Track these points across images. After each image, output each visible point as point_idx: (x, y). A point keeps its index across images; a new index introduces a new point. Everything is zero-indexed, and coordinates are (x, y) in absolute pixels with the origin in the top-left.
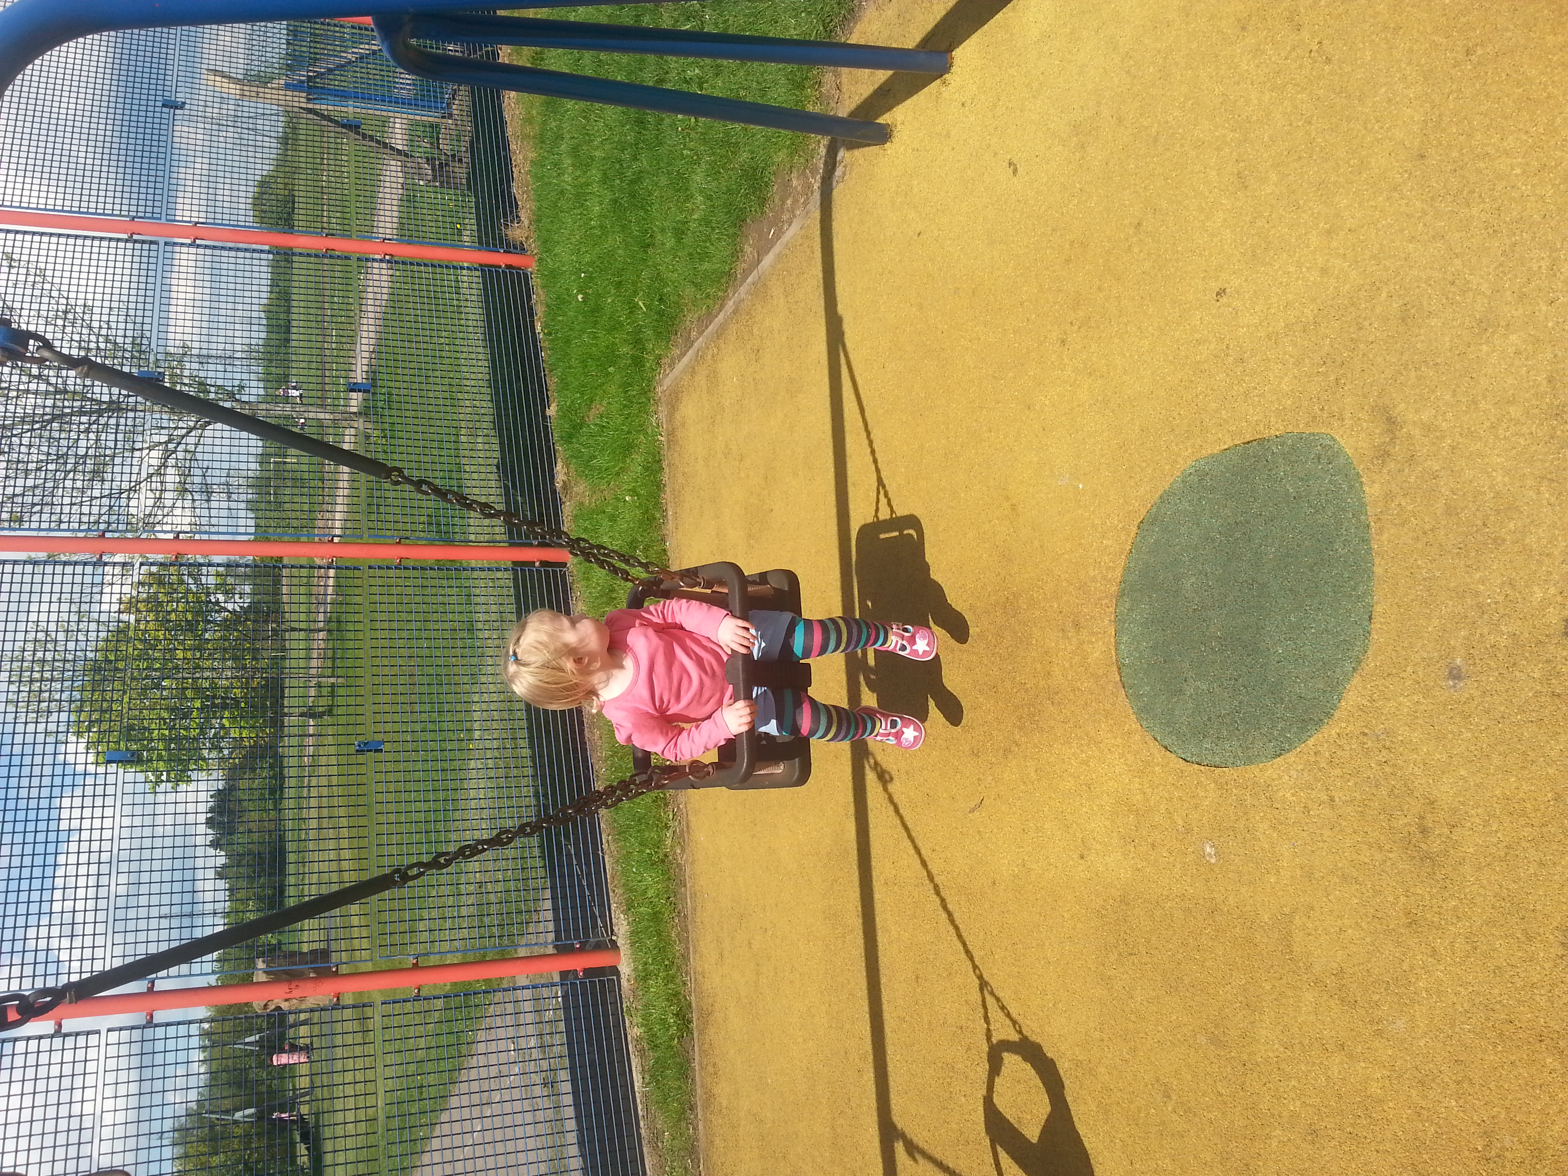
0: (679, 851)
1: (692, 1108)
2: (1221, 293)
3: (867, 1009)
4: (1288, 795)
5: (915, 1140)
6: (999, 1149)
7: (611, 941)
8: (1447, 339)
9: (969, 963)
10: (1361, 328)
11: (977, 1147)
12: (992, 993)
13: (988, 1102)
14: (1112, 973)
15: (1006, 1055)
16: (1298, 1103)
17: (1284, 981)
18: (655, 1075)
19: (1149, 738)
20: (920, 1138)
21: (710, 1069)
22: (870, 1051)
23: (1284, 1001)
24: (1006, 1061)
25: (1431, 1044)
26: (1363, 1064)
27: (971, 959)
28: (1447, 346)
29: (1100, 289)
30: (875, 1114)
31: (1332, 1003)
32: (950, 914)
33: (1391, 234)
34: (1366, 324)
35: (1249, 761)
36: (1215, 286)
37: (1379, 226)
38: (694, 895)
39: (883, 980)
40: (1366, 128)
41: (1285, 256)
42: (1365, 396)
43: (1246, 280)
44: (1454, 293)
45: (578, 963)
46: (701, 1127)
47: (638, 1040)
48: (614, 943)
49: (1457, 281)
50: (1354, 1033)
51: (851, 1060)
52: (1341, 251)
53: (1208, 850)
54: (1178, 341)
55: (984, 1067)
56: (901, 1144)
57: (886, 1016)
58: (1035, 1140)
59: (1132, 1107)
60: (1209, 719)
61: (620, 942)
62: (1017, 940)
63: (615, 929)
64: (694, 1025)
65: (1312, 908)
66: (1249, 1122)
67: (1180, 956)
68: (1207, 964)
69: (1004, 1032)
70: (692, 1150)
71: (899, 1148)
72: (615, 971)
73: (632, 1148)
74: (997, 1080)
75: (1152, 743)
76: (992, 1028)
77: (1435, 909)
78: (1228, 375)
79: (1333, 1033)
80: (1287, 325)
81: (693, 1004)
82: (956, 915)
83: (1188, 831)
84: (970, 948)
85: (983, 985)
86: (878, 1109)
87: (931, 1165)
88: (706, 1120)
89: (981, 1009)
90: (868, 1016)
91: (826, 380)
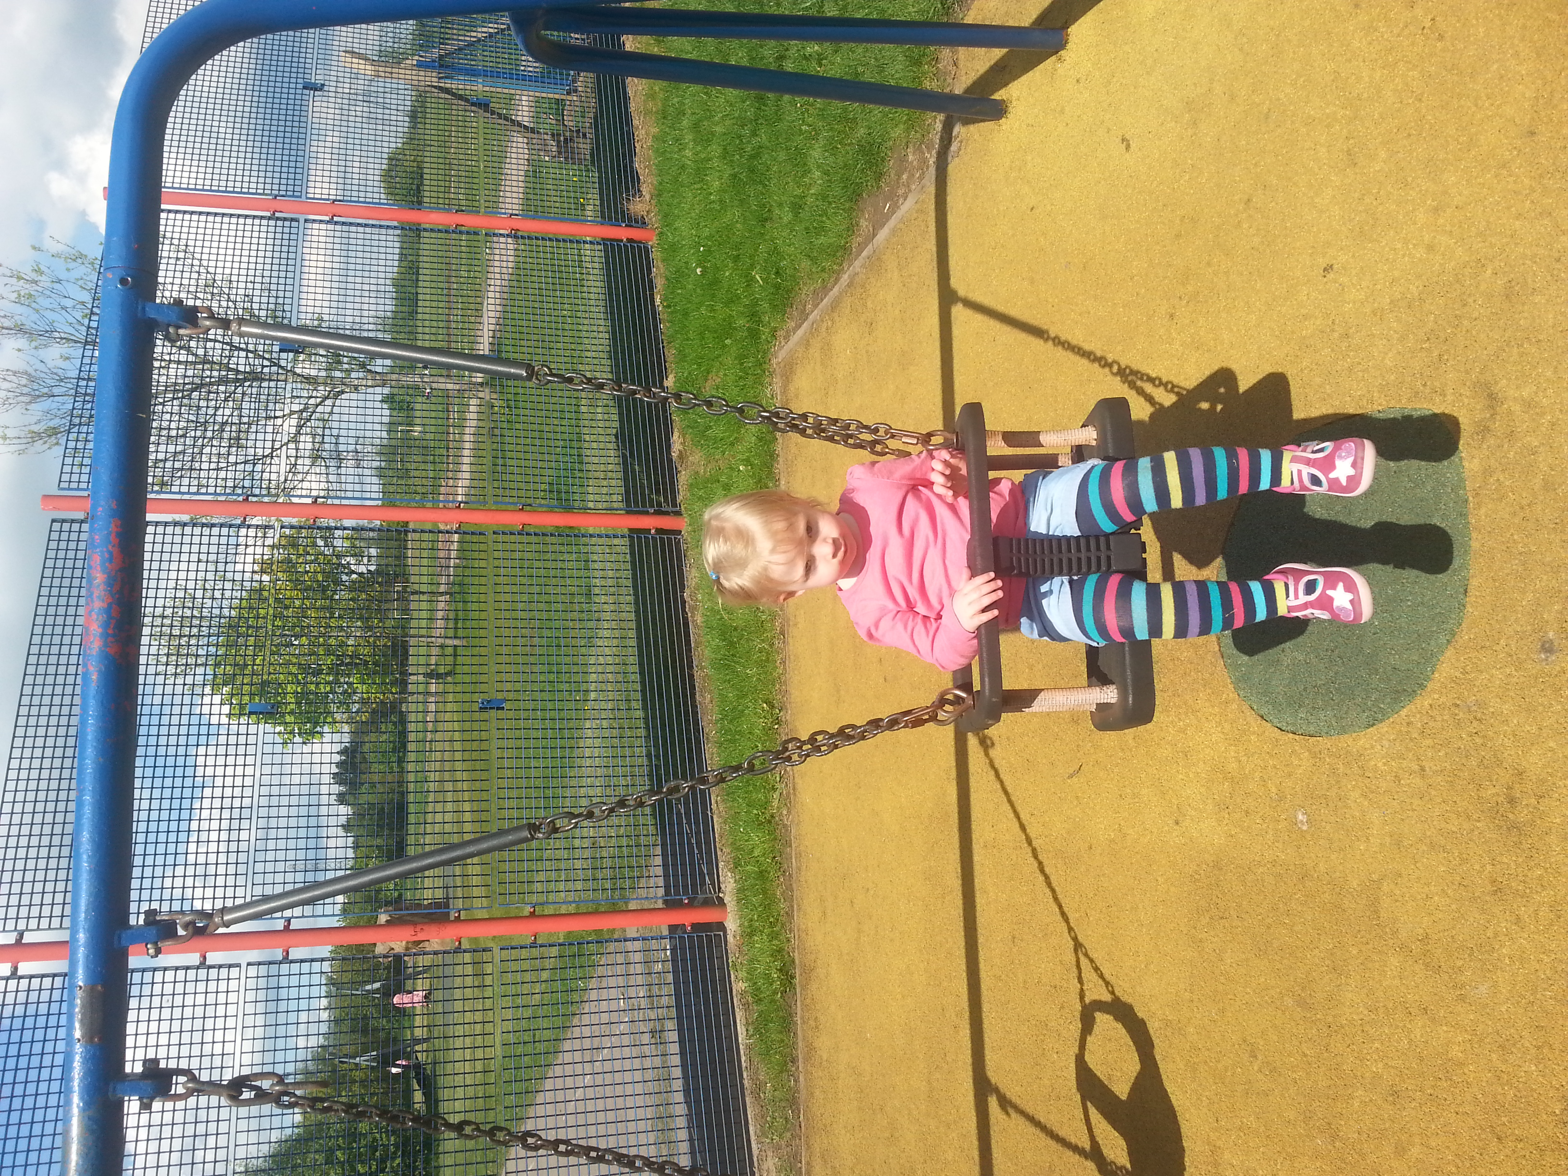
0: (785, 812)
1: (794, 1061)
2: (1328, 269)
3: (964, 967)
4: (1380, 765)
5: (1008, 1095)
6: (1089, 1104)
7: (719, 898)
8: (1551, 316)
9: (1064, 924)
10: (1465, 305)
11: (1068, 1102)
12: (1086, 955)
13: (1080, 1060)
14: (1204, 936)
15: (1098, 1015)
16: (1380, 1065)
17: (1370, 946)
18: (759, 1027)
19: (1245, 708)
20: (1012, 1092)
21: (812, 1023)
22: (967, 1009)
23: (1370, 965)
24: (1098, 1020)
25: (1512, 1009)
26: (1445, 1028)
27: (1067, 920)
28: (1550, 323)
29: (1209, 264)
30: (970, 1068)
31: (1417, 968)
32: (1047, 877)
33: (1498, 211)
34: (1470, 300)
35: (1343, 730)
36: (1322, 262)
37: (1486, 203)
38: (799, 855)
39: (981, 940)
40: (1476, 105)
41: (1392, 233)
42: (1467, 372)
43: (1353, 256)
44: (1559, 270)
45: (687, 918)
46: (801, 1079)
47: (743, 994)
48: (721, 900)
49: (1563, 258)
50: (1437, 998)
51: (948, 1016)
52: (1448, 228)
53: (1300, 817)
54: (1284, 316)
55: (1076, 1027)
56: (995, 1098)
57: (983, 974)
58: (1124, 1097)
59: (1220, 1066)
60: (1305, 689)
61: (727, 900)
62: (1111, 903)
63: (723, 886)
64: (797, 981)
65: (1400, 875)
66: (1332, 1082)
67: (1269, 920)
68: (1296, 928)
69: (1097, 992)
70: (793, 1101)
71: (993, 1102)
72: (721, 926)
73: (736, 1098)
74: (1089, 1038)
75: (1249, 712)
76: (1085, 988)
77: (1521, 878)
78: (1333, 350)
79: (1417, 997)
80: (1392, 302)
81: (797, 962)
82: (1053, 878)
83: (1281, 798)
84: (1066, 909)
85: (1078, 946)
86: (973, 1064)
87: (1023, 1119)
88: (807, 1072)
89: (1075, 969)
90: (965, 974)
91: (938, 353)
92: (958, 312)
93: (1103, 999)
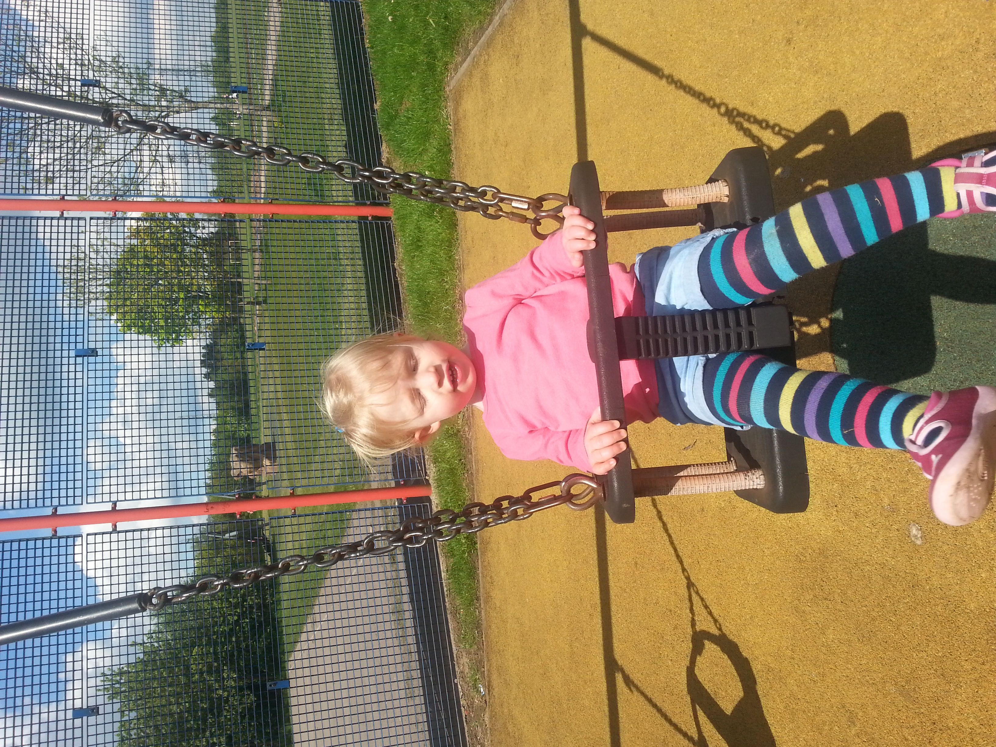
3: (597, 574)
5: (632, 677)
6: (698, 707)
7: (425, 479)
12: (697, 593)
13: (691, 671)
15: (707, 642)
20: (635, 677)
21: (488, 578)
22: (598, 602)
24: (707, 647)
27: (681, 562)
30: (602, 648)
32: (664, 525)
38: (477, 462)
46: (483, 613)
47: (443, 547)
48: (427, 481)
51: (585, 605)
53: (914, 531)
55: (687, 647)
56: (621, 675)
57: (612, 584)
58: (729, 712)
61: (431, 481)
62: (720, 558)
63: (428, 472)
69: (706, 625)
70: (478, 625)
71: (619, 678)
72: (428, 499)
74: (698, 658)
76: (696, 618)
81: (478, 534)
82: (669, 526)
83: (894, 510)
84: (680, 554)
85: (690, 585)
86: (604, 646)
87: (643, 698)
88: (486, 610)
89: (687, 602)
90: (597, 579)
92: (587, 43)
93: (711, 631)
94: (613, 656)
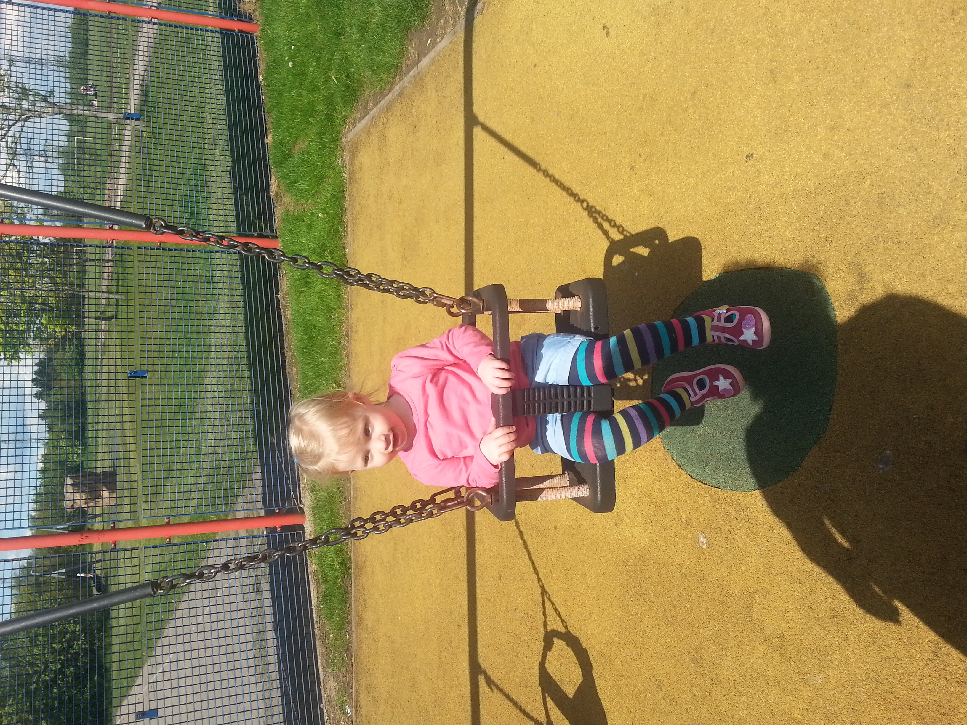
1: (349, 623)
2: (749, 156)
3: (466, 588)
4: (760, 516)
5: (492, 677)
6: (547, 695)
7: (300, 507)
8: (910, 225)
10: (848, 204)
11: (532, 690)
12: (549, 599)
13: (542, 665)
14: (630, 603)
15: (556, 640)
16: (745, 712)
17: (744, 634)
18: (325, 599)
19: (668, 457)
20: (495, 676)
21: (361, 601)
22: (466, 613)
23: (743, 647)
24: (555, 642)
25: (837, 695)
26: (791, 698)
27: (537, 574)
28: (909, 230)
29: (662, 134)
30: (467, 654)
31: (774, 655)
32: (525, 543)
33: (878, 139)
34: (852, 201)
35: (736, 488)
36: (746, 150)
37: (870, 131)
38: (355, 490)
39: (478, 573)
40: (869, 55)
41: (799, 139)
42: (845, 253)
43: (769, 151)
44: (919, 193)
45: (278, 522)
46: (354, 636)
47: (315, 573)
48: (301, 509)
49: (922, 185)
50: (787, 677)
51: (454, 618)
52: (840, 144)
53: (702, 539)
54: (715, 185)
55: (540, 645)
56: (483, 677)
57: (478, 596)
58: (571, 696)
59: (636, 689)
60: (711, 454)
61: (305, 509)
62: (568, 567)
63: (303, 500)
64: (352, 571)
65: (768, 592)
66: (712, 716)
67: (675, 603)
68: (693, 611)
69: (555, 625)
70: (348, 649)
71: (482, 679)
72: (301, 527)
73: (309, 642)
75: (670, 460)
76: (547, 620)
77: (851, 611)
78: (748, 217)
79: (773, 674)
80: (794, 190)
81: (353, 560)
82: (529, 543)
83: (690, 524)
84: (537, 566)
85: (544, 592)
86: (470, 652)
87: (502, 695)
88: (357, 632)
89: (541, 606)
90: (466, 593)
91: (462, 158)
92: (478, 132)
93: (559, 630)
94: (477, 660)
